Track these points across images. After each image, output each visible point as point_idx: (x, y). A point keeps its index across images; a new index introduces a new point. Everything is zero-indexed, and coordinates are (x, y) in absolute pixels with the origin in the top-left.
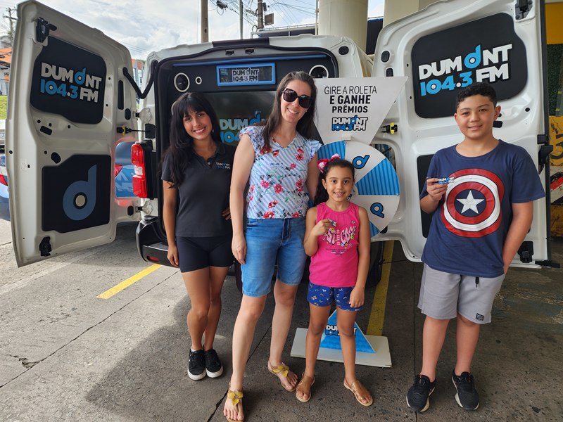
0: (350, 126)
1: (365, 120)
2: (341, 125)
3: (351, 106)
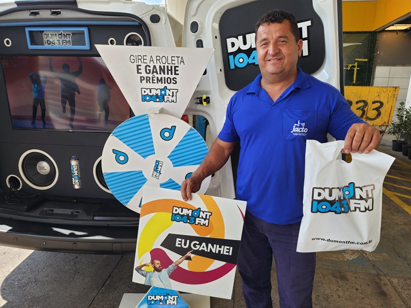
0: (160, 98)
1: (175, 91)
2: (151, 96)
3: (159, 76)
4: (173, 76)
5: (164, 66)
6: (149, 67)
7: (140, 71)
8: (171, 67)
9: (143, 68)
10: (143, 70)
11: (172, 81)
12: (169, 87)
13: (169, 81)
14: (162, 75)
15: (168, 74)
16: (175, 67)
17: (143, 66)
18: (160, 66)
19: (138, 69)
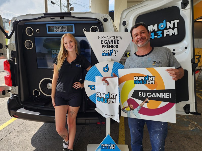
0: (110, 54)
1: (117, 51)
2: (106, 53)
3: (110, 45)
4: (117, 44)
5: (113, 40)
6: (106, 41)
7: (102, 43)
8: (116, 40)
9: (103, 41)
10: (103, 42)
11: (116, 47)
12: (114, 49)
13: (114, 47)
14: (112, 44)
15: (114, 44)
16: (118, 41)
17: (104, 40)
18: (111, 40)
19: (101, 42)
